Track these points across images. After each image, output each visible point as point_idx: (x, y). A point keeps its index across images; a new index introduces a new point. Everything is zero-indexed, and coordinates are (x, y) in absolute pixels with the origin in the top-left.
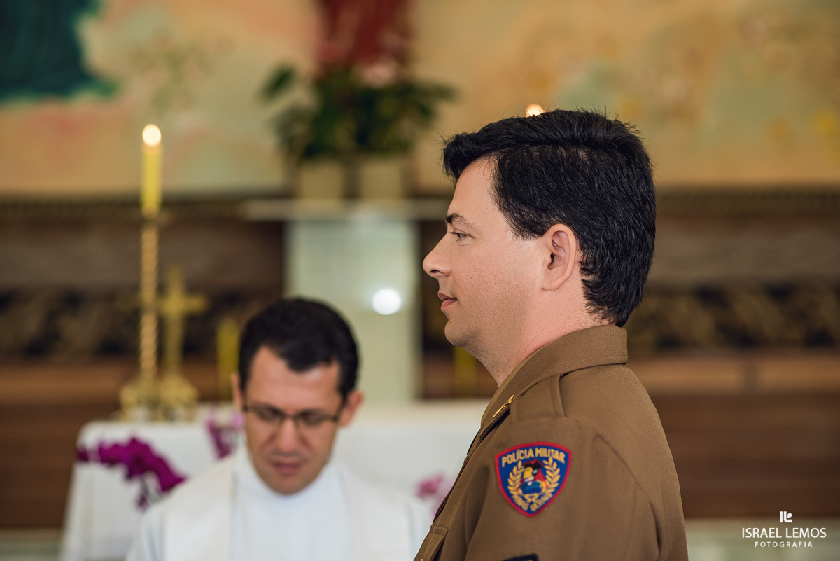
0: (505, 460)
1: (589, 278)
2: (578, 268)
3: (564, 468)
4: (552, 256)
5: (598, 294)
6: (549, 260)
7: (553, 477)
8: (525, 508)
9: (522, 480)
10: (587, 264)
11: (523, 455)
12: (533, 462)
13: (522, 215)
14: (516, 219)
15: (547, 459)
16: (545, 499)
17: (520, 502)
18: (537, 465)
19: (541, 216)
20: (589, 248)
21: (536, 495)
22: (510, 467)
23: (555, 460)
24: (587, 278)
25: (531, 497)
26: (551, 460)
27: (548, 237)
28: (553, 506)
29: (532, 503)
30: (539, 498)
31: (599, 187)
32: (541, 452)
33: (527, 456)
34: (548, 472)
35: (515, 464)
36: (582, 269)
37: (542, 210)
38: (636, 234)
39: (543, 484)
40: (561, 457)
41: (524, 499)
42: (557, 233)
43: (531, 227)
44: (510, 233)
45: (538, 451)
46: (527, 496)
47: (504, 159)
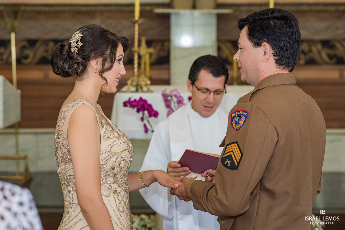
0: (233, 115)
1: (276, 58)
2: (272, 55)
3: (246, 117)
4: (265, 52)
5: (279, 62)
6: (263, 53)
7: (243, 119)
8: (236, 129)
9: (236, 120)
10: (274, 54)
11: (237, 113)
12: (239, 116)
13: (254, 41)
14: (253, 43)
15: (242, 115)
16: (240, 126)
17: (234, 127)
18: (240, 116)
19: (260, 41)
20: (275, 49)
21: (238, 125)
22: (234, 117)
23: (244, 115)
24: (274, 58)
25: (237, 125)
26: (243, 115)
27: (262, 47)
28: (242, 128)
29: (237, 127)
30: (239, 126)
31: (276, 31)
32: (241, 113)
33: (238, 114)
34: (242, 118)
35: (235, 116)
36: (274, 55)
37: (259, 39)
38: (290, 43)
39: (240, 122)
40: (246, 114)
41: (235, 126)
42: (264, 45)
43: (258, 44)
44: (252, 47)
45: (241, 112)
46: (236, 125)
47: (249, 26)
